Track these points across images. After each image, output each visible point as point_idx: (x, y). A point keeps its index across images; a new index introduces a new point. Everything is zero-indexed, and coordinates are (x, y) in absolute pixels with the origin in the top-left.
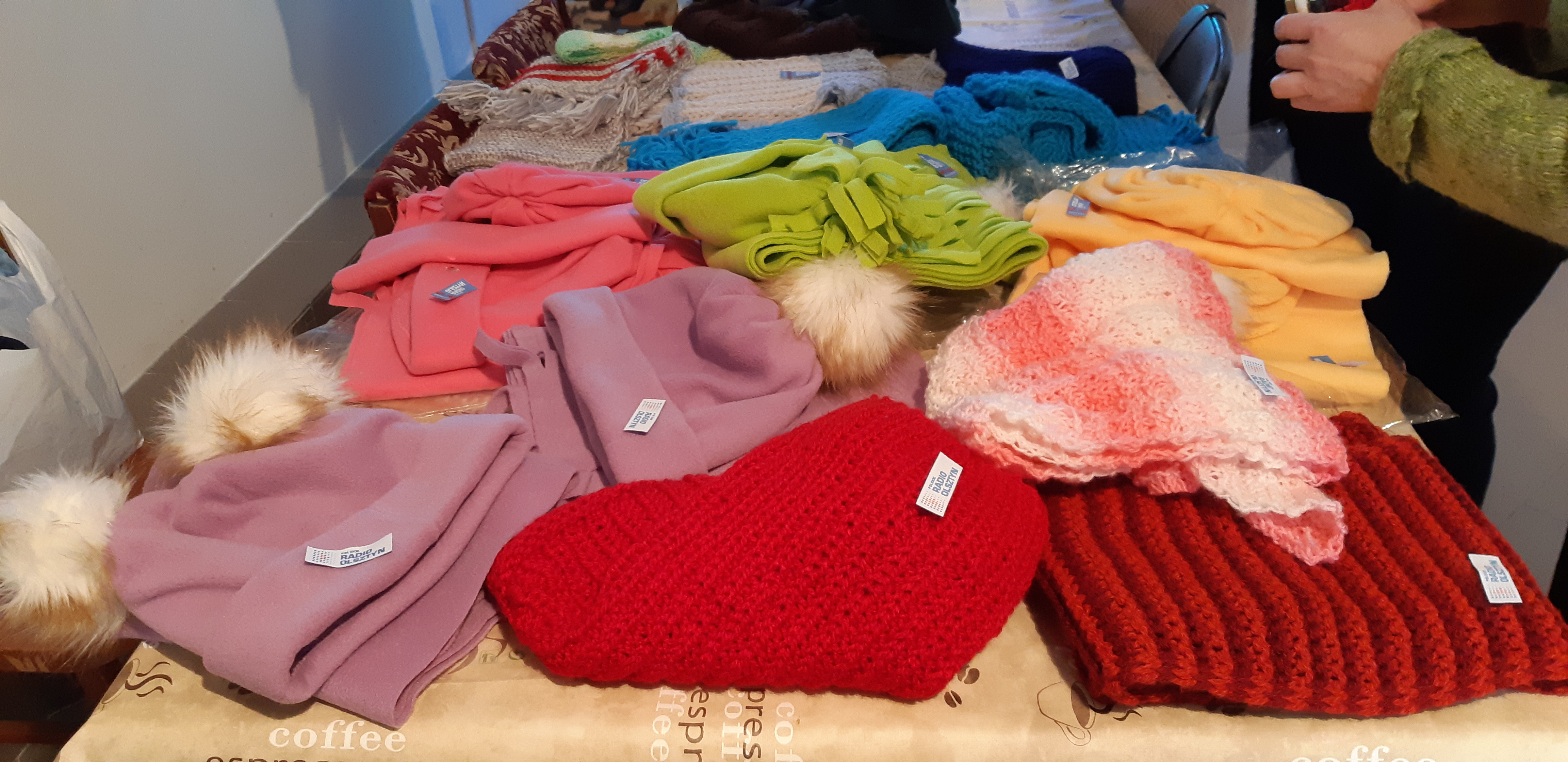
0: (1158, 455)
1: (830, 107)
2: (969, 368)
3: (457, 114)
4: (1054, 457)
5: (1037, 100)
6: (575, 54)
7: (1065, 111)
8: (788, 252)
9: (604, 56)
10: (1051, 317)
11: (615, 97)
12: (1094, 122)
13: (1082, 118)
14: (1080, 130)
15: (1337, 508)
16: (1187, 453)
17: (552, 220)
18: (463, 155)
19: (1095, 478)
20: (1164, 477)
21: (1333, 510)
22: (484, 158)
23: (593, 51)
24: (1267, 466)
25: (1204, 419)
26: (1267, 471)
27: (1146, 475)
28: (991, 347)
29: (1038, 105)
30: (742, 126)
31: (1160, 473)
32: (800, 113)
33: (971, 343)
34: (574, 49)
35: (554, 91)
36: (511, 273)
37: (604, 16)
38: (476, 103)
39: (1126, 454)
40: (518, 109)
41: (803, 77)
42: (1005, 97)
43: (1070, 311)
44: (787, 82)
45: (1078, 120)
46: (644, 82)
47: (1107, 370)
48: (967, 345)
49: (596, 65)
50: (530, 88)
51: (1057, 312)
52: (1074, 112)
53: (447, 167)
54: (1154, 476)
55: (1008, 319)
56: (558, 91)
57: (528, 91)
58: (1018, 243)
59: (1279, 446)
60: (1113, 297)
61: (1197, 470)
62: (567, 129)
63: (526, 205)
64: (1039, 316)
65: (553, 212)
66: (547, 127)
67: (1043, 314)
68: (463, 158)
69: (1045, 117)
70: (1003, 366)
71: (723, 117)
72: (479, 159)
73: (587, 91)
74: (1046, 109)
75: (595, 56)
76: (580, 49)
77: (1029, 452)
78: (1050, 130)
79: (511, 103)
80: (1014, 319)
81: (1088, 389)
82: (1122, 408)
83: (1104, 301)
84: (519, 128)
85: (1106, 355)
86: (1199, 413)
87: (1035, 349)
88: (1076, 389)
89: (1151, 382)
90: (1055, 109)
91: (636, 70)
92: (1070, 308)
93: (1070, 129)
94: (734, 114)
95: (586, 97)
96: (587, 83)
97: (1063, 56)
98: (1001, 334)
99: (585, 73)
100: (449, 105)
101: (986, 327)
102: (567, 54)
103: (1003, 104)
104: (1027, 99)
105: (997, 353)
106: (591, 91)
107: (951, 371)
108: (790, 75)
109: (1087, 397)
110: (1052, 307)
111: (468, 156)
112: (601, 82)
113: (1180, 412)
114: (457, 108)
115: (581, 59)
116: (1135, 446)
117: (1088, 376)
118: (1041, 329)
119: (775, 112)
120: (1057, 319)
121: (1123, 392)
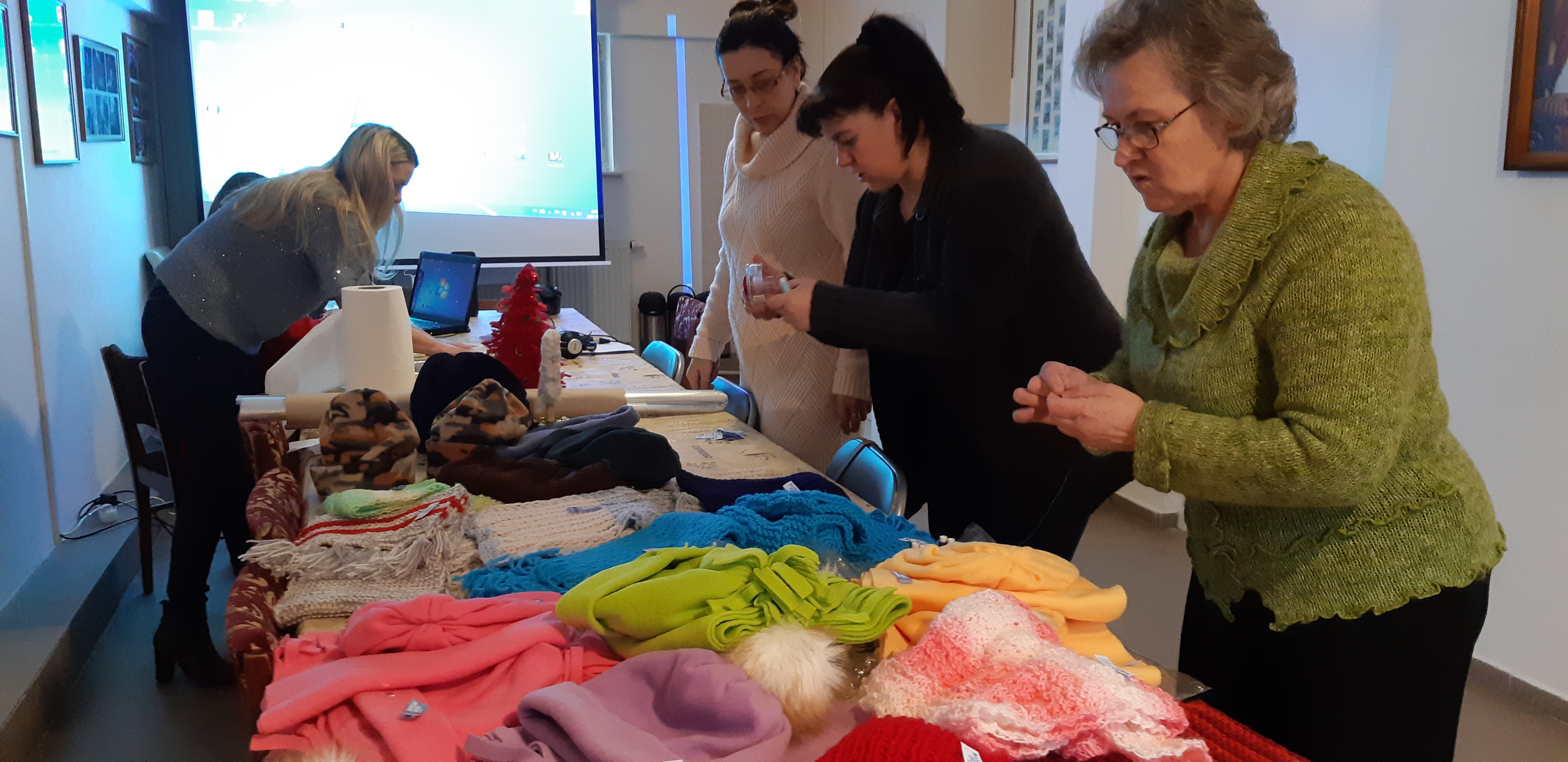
0: (1086, 726)
1: (630, 532)
2: (909, 695)
3: (269, 571)
4: (1024, 738)
5: (820, 508)
6: (363, 510)
7: (839, 514)
8: (739, 625)
9: (386, 510)
10: (954, 648)
11: (429, 541)
12: (859, 521)
13: (849, 519)
14: (848, 528)
15: (1202, 745)
16: (1103, 722)
17: (468, 640)
18: (295, 606)
19: (1050, 752)
20: (1087, 745)
21: (1200, 746)
22: (318, 607)
23: (377, 506)
24: (1144, 727)
25: (1104, 696)
26: (1142, 731)
27: (1075, 746)
28: (920, 677)
29: (820, 510)
30: (564, 552)
31: (1085, 742)
32: (606, 538)
33: (901, 678)
34: (362, 505)
35: (354, 543)
36: (439, 692)
37: (358, 477)
38: (285, 560)
39: (1068, 728)
40: (330, 560)
41: (588, 511)
42: (790, 508)
43: (964, 642)
44: (576, 516)
45: (847, 521)
46: (446, 527)
47: (1021, 676)
48: (898, 679)
49: (380, 518)
50: (330, 543)
51: (958, 644)
52: (844, 515)
53: (278, 619)
54: (1080, 745)
55: (921, 655)
56: (359, 543)
57: (329, 546)
58: (893, 602)
59: (1149, 711)
60: (987, 629)
61: (1110, 734)
62: (389, 574)
63: (444, 630)
64: (945, 649)
65: (468, 632)
66: (365, 574)
67: (948, 646)
68: (295, 609)
69: (827, 520)
70: (933, 689)
71: (544, 546)
72: (312, 608)
73: (387, 540)
74: (827, 513)
75: (378, 510)
76: (367, 504)
77: (1007, 737)
78: (828, 530)
79: (320, 556)
80: (926, 654)
81: (1015, 690)
82: (1047, 698)
83: (983, 632)
84: (336, 577)
85: (1008, 668)
86: (1100, 692)
87: (951, 673)
88: (1007, 692)
89: (1057, 678)
90: (831, 513)
91: (441, 516)
92: (964, 639)
93: (841, 528)
94: (552, 544)
95: (393, 545)
96: (382, 534)
97: (785, 480)
98: (923, 667)
99: (373, 526)
100: (259, 564)
101: (907, 663)
102: (355, 510)
103: (789, 513)
104: (813, 507)
105: (927, 681)
106: (392, 539)
107: (895, 700)
108: (576, 510)
109: (1016, 696)
110: (953, 640)
111: (300, 607)
112: (398, 531)
113: (1090, 692)
114: (267, 566)
115: (365, 514)
116: (1071, 721)
117: (1011, 682)
118: (950, 659)
119: (586, 539)
120: (958, 648)
121: (1039, 689)
